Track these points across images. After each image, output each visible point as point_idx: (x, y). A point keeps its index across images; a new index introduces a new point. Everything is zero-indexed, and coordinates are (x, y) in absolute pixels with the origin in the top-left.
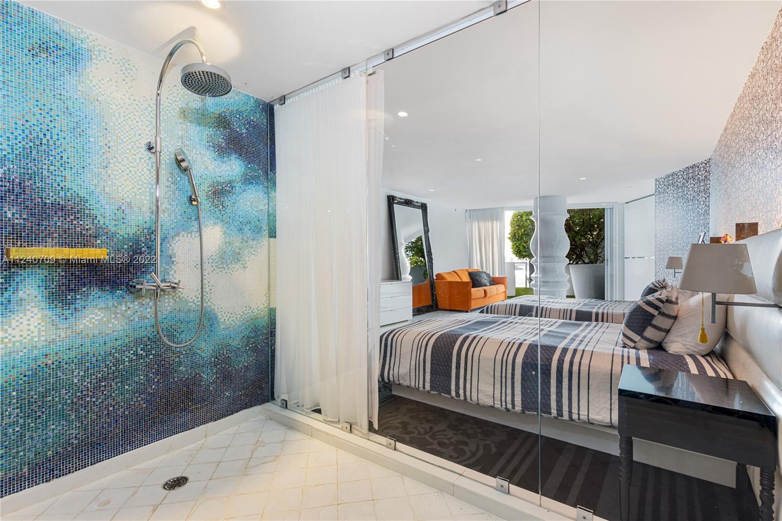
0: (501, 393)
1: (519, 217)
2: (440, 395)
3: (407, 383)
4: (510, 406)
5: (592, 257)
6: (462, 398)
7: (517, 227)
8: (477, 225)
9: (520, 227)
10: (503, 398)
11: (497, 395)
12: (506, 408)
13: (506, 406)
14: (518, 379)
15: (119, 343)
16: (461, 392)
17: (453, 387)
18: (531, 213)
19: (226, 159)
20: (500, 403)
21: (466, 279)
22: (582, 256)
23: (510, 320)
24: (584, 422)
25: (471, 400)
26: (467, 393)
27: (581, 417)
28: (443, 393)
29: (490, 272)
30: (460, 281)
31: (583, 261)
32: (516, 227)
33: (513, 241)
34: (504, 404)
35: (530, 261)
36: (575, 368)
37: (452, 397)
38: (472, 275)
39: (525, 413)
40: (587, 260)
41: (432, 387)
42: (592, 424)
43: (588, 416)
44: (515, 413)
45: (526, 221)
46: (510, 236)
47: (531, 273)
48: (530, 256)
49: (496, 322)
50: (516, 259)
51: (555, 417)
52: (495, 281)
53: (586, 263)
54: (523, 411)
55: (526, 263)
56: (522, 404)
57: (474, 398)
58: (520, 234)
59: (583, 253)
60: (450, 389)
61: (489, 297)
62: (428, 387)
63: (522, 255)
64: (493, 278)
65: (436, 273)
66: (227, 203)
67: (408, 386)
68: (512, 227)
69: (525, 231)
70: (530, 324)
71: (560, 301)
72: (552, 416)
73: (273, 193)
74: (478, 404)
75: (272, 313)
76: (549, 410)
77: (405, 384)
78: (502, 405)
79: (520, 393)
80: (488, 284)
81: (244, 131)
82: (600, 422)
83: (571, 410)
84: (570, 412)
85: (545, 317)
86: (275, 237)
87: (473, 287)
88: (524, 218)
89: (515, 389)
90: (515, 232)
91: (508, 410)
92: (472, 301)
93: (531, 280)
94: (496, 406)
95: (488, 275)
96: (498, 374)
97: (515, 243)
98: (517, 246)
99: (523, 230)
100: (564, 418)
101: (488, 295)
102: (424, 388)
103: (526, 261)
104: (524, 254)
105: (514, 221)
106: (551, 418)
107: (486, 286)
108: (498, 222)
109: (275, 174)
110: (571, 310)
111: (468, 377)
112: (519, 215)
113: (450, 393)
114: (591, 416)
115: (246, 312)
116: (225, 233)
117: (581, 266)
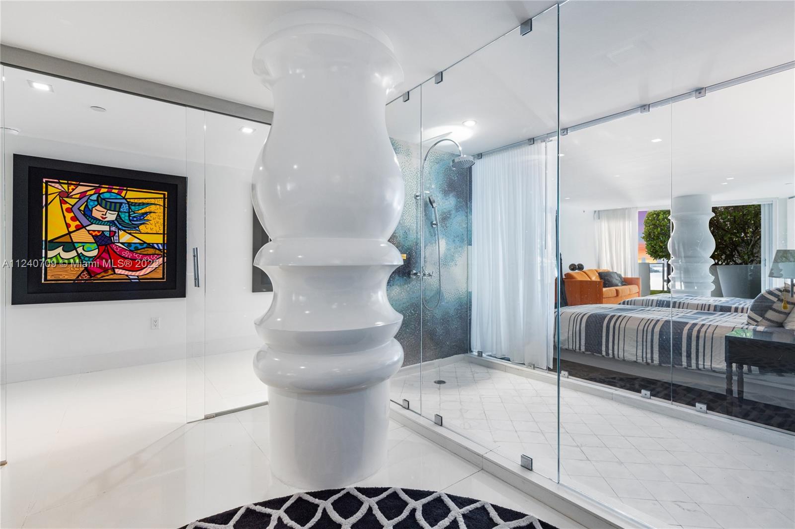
0: (643, 352)
1: (655, 216)
2: (593, 354)
3: (566, 347)
4: (649, 361)
5: (746, 257)
6: (611, 356)
7: (653, 226)
8: (606, 225)
9: (656, 226)
10: (644, 355)
11: (640, 353)
12: (646, 362)
13: (646, 361)
14: (656, 343)
15: (405, 305)
16: (610, 352)
17: (604, 349)
18: (668, 212)
19: (447, 198)
20: (641, 359)
21: (595, 278)
22: (733, 256)
23: (648, 309)
24: (708, 370)
25: (618, 357)
26: (615, 353)
27: (706, 367)
28: (595, 353)
29: (621, 272)
30: (589, 280)
31: (735, 261)
32: (651, 227)
33: (647, 241)
34: (645, 359)
35: (668, 262)
36: (702, 334)
37: (603, 356)
38: (602, 275)
39: (662, 366)
40: (739, 261)
41: (586, 350)
42: (714, 371)
43: (711, 365)
44: (654, 366)
45: (663, 219)
46: (644, 235)
47: (669, 274)
48: (668, 256)
49: (635, 310)
50: (650, 260)
51: (685, 368)
52: (627, 282)
53: (737, 264)
54: (660, 364)
55: (663, 264)
56: (659, 360)
57: (621, 355)
58: (656, 233)
59: (734, 253)
60: (601, 350)
61: (621, 297)
62: (583, 349)
63: (659, 255)
64: (624, 278)
65: (565, 273)
66: (448, 225)
67: (566, 349)
68: (646, 226)
69: (662, 230)
70: (666, 312)
71: (700, 298)
72: (683, 367)
73: (470, 217)
74: (624, 360)
75: (469, 295)
76: (681, 363)
77: (564, 347)
78: (643, 360)
79: (658, 352)
80: (620, 284)
81: (456, 178)
82: (720, 369)
83: (698, 362)
84: (697, 364)
85: (683, 308)
86: (471, 245)
87: (605, 287)
88: (661, 217)
89: (654, 349)
90: (650, 231)
91: (648, 364)
92: (603, 299)
93: (669, 281)
94: (638, 361)
95: (620, 276)
96: (640, 339)
97: (650, 242)
98: (652, 246)
99: (659, 229)
100: (693, 368)
101: (620, 295)
102: (580, 349)
103: (663, 262)
104: (660, 254)
105: (648, 219)
106: (682, 368)
107: (617, 285)
108: (631, 222)
109: (471, 203)
110: (709, 305)
111: (616, 342)
112: (655, 214)
113: (601, 353)
114: (713, 366)
115: (456, 293)
116: (447, 243)
117: (732, 267)
